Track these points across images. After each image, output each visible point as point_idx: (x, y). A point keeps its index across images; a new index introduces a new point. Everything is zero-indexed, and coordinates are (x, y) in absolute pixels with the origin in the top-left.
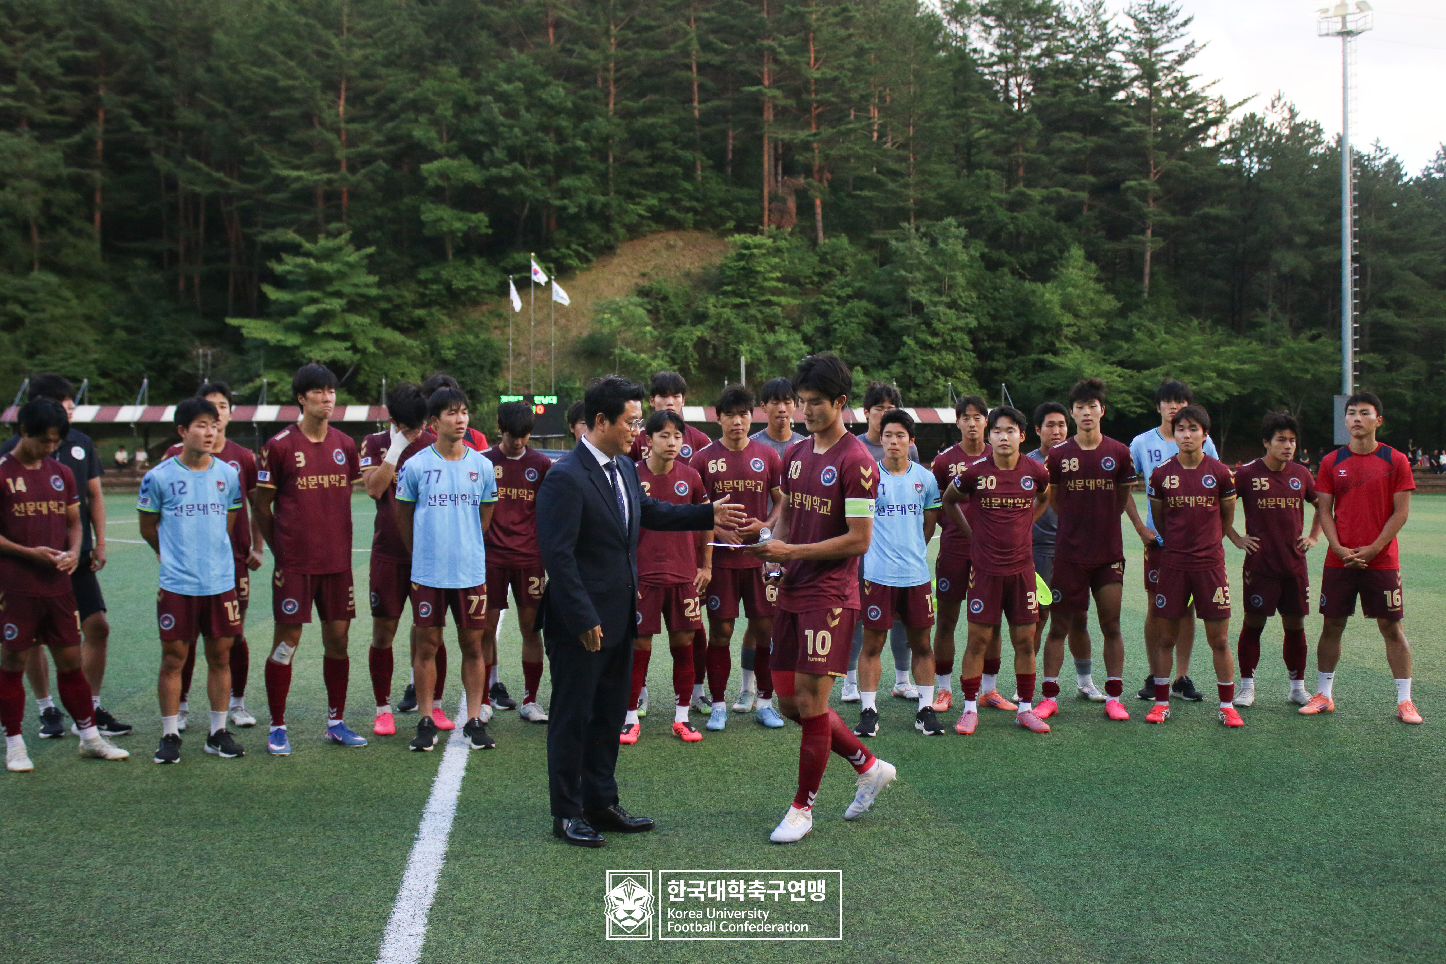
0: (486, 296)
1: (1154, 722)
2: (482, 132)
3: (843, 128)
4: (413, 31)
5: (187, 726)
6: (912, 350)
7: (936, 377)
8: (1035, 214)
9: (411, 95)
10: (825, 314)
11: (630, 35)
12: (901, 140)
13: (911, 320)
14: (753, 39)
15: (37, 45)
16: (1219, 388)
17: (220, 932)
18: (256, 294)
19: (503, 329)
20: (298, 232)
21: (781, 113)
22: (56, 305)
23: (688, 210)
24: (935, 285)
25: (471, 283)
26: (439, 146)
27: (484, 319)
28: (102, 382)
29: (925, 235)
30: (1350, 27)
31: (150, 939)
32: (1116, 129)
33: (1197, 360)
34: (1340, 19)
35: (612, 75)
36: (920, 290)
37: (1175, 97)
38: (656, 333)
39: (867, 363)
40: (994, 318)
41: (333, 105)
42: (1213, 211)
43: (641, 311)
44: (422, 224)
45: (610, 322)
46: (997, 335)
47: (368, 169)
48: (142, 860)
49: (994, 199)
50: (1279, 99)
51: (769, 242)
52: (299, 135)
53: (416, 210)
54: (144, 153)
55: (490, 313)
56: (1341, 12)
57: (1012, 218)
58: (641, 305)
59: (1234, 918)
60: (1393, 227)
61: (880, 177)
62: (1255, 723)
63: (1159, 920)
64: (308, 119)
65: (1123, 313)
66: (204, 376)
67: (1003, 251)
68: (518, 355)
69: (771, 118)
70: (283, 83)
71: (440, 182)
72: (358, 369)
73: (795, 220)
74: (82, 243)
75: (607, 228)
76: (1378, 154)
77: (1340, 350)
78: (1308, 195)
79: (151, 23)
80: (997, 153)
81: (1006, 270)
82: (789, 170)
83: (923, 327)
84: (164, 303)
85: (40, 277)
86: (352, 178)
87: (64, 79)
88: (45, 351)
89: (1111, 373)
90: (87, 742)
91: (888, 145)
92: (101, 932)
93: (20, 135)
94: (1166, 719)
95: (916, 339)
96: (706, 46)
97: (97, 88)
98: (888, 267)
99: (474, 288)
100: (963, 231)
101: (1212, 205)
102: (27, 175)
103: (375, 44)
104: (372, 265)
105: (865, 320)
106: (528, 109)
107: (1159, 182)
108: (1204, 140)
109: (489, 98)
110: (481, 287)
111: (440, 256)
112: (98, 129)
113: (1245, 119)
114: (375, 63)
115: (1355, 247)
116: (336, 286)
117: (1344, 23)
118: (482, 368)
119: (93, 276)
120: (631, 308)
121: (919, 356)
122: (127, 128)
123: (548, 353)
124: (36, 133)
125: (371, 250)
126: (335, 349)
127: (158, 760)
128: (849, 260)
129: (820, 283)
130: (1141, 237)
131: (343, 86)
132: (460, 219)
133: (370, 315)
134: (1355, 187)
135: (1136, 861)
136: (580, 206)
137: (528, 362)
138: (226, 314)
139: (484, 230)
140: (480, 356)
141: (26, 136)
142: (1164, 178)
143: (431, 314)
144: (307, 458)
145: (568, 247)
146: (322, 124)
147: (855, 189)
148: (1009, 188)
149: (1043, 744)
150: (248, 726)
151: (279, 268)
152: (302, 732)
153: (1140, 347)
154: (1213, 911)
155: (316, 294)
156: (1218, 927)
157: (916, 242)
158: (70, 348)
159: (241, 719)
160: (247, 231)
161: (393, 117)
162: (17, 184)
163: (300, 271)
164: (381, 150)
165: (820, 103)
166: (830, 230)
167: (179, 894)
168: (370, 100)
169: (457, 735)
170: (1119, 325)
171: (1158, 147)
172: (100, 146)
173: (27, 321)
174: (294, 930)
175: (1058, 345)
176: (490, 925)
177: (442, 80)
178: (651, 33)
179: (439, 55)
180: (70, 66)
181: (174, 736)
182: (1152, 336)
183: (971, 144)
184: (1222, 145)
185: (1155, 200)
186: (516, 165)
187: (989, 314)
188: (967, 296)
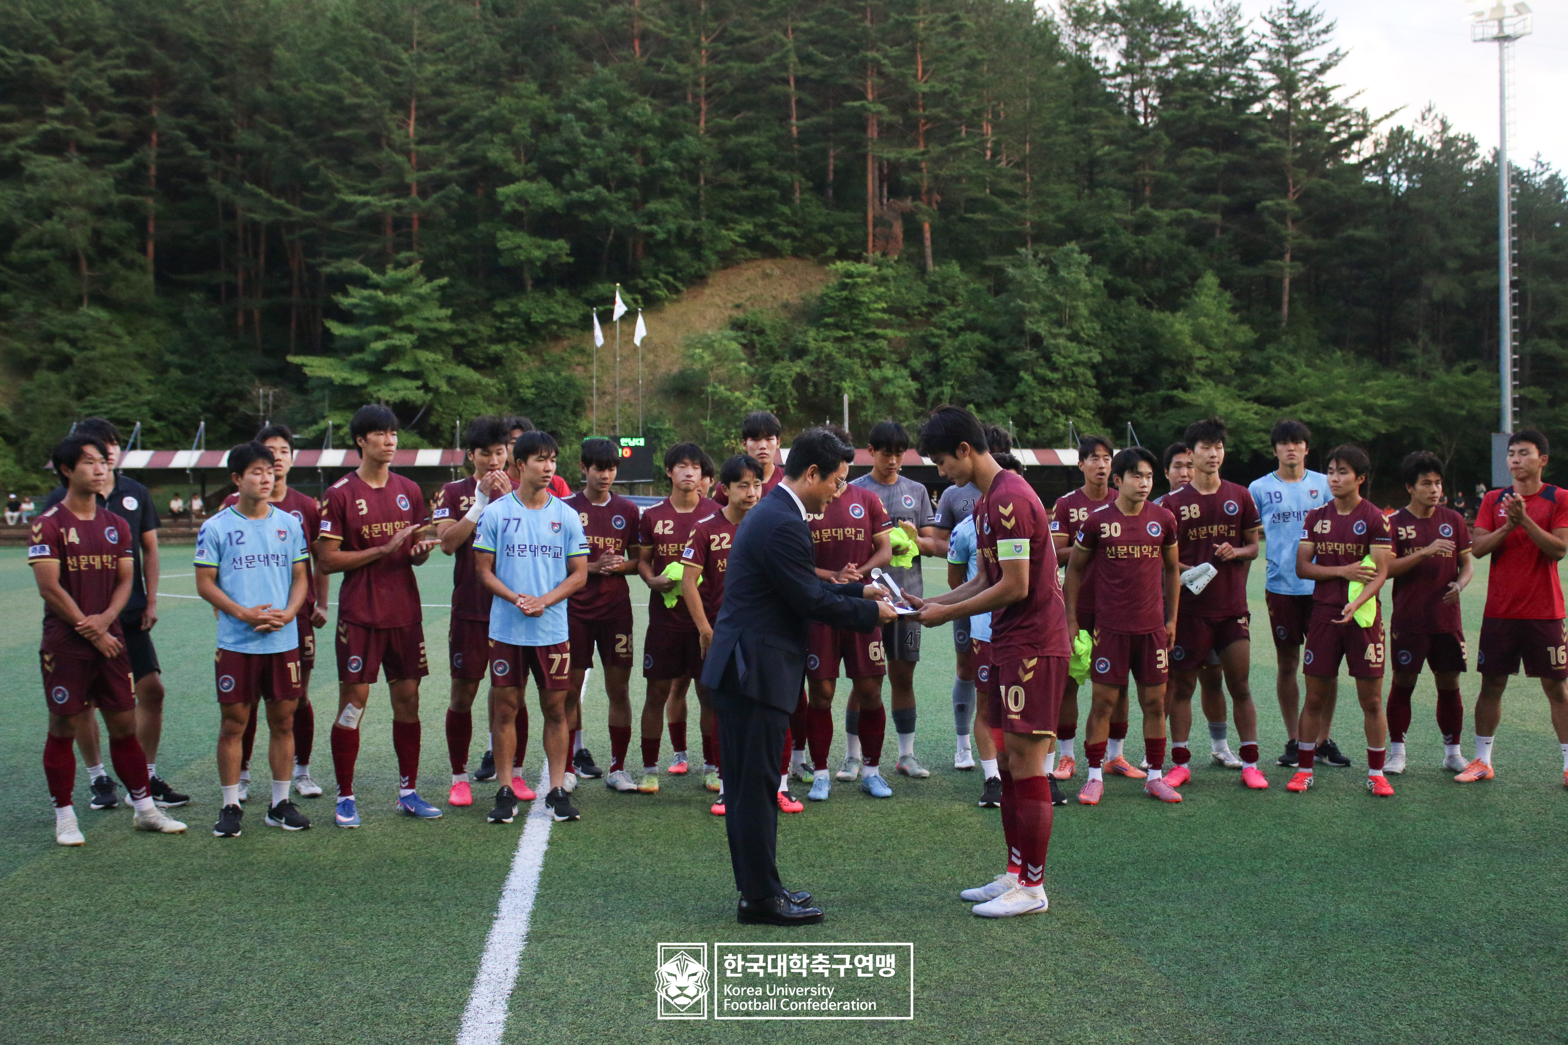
0: (568, 330)
1: (1296, 791)
2: (562, 153)
3: (953, 145)
4: (488, 45)
5: (249, 797)
6: (1030, 386)
7: (1056, 415)
8: (1163, 237)
9: (486, 113)
10: (935, 348)
11: (722, 47)
12: (1017, 158)
13: (1030, 354)
14: (856, 50)
15: (85, 63)
16: (1365, 425)
17: (285, 1019)
18: (320, 330)
19: (586, 366)
20: (363, 262)
21: (887, 130)
22: (106, 343)
23: (785, 236)
24: (1054, 316)
25: (552, 317)
26: (516, 168)
27: (565, 355)
28: (156, 424)
29: (1043, 262)
30: (1508, 31)
31: (210, 1026)
32: (1251, 145)
33: (1340, 395)
34: (1496, 23)
35: (702, 90)
36: (1038, 321)
37: (1315, 109)
38: (751, 369)
39: (981, 401)
40: (1119, 351)
41: (402, 125)
42: (1359, 233)
43: (734, 346)
44: (498, 252)
45: (702, 358)
46: (1122, 369)
47: (440, 193)
48: (201, 941)
49: (1116, 220)
50: (1430, 110)
51: (874, 270)
52: (367, 157)
53: (492, 237)
54: (199, 178)
55: (573, 348)
56: (1498, 15)
57: (1138, 242)
58: (735, 339)
59: (1384, 1005)
60: (1555, 249)
61: (995, 198)
62: (1407, 792)
63: (1303, 1007)
64: (376, 140)
65: (1259, 345)
66: (264, 419)
67: (1129, 279)
68: (602, 394)
69: (876, 135)
70: (349, 100)
71: (518, 207)
72: (430, 409)
73: (901, 245)
74: (134, 276)
75: (698, 256)
76: (1539, 170)
77: (1498, 384)
78: (1462, 215)
79: (208, 38)
80: (1122, 171)
81: (1132, 299)
82: (896, 190)
83: (1041, 361)
84: (221, 339)
85: (90, 312)
86: (424, 204)
87: (114, 100)
88: (94, 392)
89: (1247, 410)
90: (142, 813)
91: (1003, 164)
92: (159, 1019)
93: (68, 161)
94: (1309, 788)
95: (1034, 374)
96: (806, 59)
97: (149, 109)
98: (1003, 296)
99: (554, 322)
100: (1087, 258)
101: (1356, 227)
102: (76, 202)
103: (446, 60)
104: (445, 298)
105: (978, 353)
106: (612, 128)
107: (1298, 201)
108: (1347, 156)
109: (570, 116)
110: (562, 320)
111: (519, 288)
112: (150, 153)
113: (1392, 133)
114: (447, 80)
115: (1514, 271)
116: (406, 320)
117: (1501, 27)
118: (564, 407)
119: (145, 311)
120: (725, 342)
121: (1037, 393)
122: (181, 152)
123: (635, 391)
124: (85, 158)
125: (445, 281)
126: (406, 388)
127: (217, 834)
128: (961, 290)
129: (929, 315)
130: (1279, 262)
131: (413, 105)
132: (539, 247)
133: (442, 352)
134: (1513, 206)
135: (1277, 943)
136: (669, 232)
137: (613, 402)
138: (288, 352)
139: (565, 259)
140: (561, 395)
141: (76, 161)
142: (1304, 198)
143: (509, 350)
144: (368, 505)
145: (656, 277)
146: (391, 146)
147: (967, 211)
148: (1135, 207)
149: (1175, 815)
150: (314, 796)
151: (345, 302)
152: (372, 803)
153: (1279, 381)
154: (1361, 997)
155: (384, 329)
156: (1367, 1015)
157: (1034, 269)
158: (121, 389)
159: (306, 789)
160: (311, 261)
161: (467, 137)
162: (65, 213)
163: (367, 304)
164: (454, 173)
165: (928, 119)
166: (940, 256)
167: (240, 978)
168: (442, 119)
169: (539, 806)
170: (1255, 357)
171: (1298, 164)
172: (153, 171)
173: (75, 360)
174: (364, 1017)
175: (1189, 379)
176: (575, 1012)
177: (519, 97)
178: (745, 45)
179: (516, 70)
180: (121, 86)
181: (235, 807)
182: (1291, 369)
183: (1094, 162)
184: (1367, 161)
185: (1294, 221)
186: (599, 188)
187: (1113, 346)
188: (1090, 328)
